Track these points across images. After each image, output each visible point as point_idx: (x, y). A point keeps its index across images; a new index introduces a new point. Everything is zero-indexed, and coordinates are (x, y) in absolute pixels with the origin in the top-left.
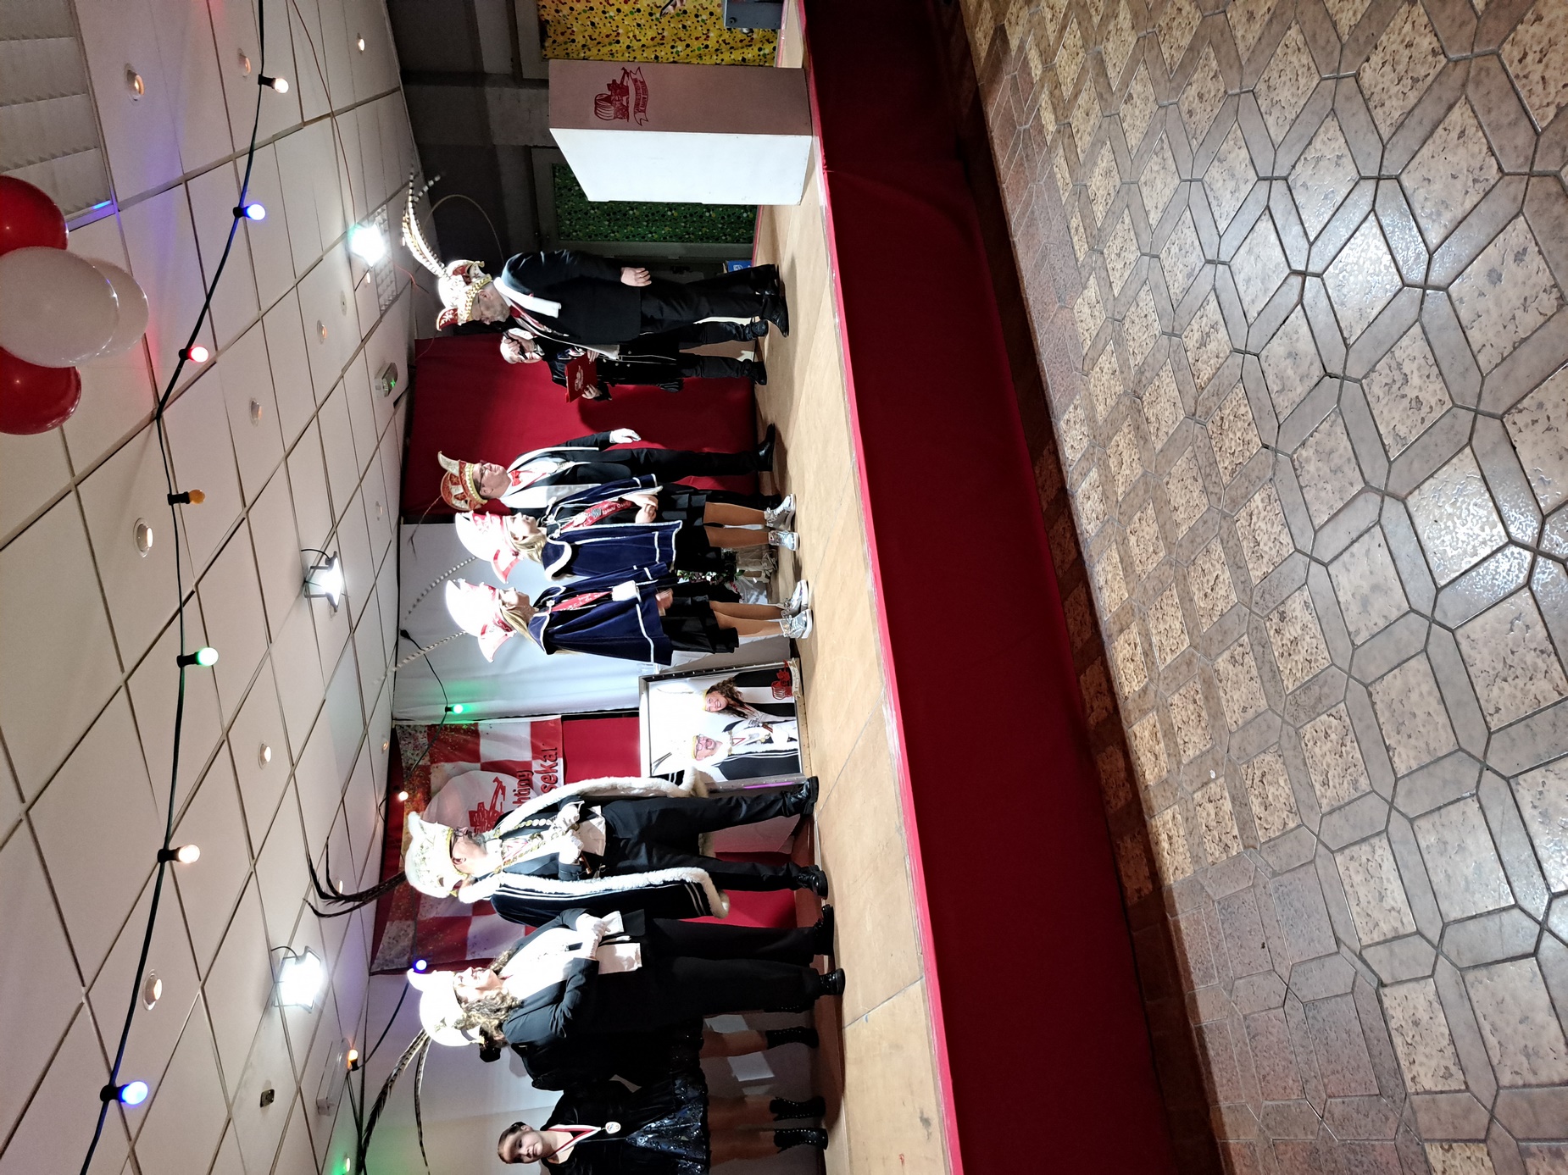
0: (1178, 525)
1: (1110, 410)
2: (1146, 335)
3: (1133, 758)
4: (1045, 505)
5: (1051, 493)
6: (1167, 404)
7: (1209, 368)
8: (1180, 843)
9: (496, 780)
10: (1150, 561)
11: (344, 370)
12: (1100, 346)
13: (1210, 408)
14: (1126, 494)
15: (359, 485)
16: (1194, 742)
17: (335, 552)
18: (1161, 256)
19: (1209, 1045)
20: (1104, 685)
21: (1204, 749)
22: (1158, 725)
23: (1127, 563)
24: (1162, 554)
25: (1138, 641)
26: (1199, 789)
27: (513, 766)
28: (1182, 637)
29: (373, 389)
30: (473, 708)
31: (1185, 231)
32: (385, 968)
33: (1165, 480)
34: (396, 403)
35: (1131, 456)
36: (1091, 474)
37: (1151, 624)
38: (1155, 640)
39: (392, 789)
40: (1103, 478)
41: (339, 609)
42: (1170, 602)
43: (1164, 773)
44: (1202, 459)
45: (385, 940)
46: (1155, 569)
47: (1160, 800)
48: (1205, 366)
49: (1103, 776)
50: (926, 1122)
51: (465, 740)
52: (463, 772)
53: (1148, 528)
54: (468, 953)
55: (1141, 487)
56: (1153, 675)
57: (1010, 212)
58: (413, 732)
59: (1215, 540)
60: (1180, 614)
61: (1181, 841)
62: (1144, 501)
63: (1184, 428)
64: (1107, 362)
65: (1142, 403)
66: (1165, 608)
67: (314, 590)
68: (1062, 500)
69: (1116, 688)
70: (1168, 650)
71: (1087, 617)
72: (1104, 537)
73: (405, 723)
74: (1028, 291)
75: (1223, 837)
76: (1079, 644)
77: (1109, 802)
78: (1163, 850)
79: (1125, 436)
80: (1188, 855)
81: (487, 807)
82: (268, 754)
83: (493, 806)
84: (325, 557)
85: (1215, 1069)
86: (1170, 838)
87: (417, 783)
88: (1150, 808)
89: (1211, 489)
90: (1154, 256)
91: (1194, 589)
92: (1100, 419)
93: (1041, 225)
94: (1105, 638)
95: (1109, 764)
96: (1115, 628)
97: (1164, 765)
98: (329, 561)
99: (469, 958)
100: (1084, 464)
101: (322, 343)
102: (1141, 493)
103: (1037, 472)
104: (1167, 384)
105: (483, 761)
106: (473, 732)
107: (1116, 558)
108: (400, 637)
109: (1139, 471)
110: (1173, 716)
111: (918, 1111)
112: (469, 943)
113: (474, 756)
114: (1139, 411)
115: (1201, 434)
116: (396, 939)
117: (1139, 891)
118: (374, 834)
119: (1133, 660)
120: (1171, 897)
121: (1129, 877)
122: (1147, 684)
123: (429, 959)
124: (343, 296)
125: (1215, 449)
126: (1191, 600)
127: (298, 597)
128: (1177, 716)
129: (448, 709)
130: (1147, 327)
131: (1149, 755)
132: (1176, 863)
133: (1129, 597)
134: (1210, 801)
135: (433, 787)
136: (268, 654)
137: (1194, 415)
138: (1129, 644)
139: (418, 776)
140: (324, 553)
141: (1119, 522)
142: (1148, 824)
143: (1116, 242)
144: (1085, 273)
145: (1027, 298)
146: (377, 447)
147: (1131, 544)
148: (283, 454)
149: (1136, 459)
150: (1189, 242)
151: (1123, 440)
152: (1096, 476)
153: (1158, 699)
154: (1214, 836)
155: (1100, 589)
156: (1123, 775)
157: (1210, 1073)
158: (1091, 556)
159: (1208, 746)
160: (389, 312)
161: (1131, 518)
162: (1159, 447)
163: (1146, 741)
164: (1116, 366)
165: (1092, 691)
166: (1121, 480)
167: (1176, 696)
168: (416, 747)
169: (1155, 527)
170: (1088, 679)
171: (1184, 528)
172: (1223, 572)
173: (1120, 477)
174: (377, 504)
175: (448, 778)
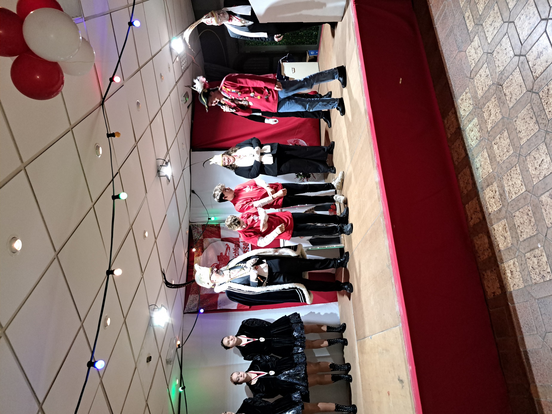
0: (521, 139)
1: (485, 92)
2: (506, 57)
3: (493, 238)
4: (449, 136)
5: (453, 130)
6: (517, 87)
7: (542, 68)
8: (517, 274)
9: (227, 244)
10: (505, 155)
11: (170, 93)
12: (480, 65)
13: (542, 86)
14: (492, 128)
15: (176, 136)
16: (527, 231)
17: (169, 160)
18: (515, 21)
19: (531, 359)
20: (478, 209)
21: (532, 235)
22: (506, 225)
23: (492, 158)
24: (511, 152)
25: (497, 189)
26: (528, 252)
27: (232, 239)
28: (522, 187)
29: (180, 101)
30: (218, 218)
31: (529, 8)
32: (189, 311)
33: (514, 120)
34: (188, 107)
35: (495, 111)
36: (474, 120)
37: (505, 182)
38: (506, 189)
39: (190, 247)
40: (480, 122)
41: (170, 181)
42: (515, 172)
43: (510, 245)
44: (536, 109)
45: (189, 301)
46: (507, 158)
47: (507, 256)
48: (540, 67)
49: (477, 246)
50: (401, 381)
51: (215, 230)
52: (215, 241)
53: (504, 141)
54: (218, 306)
55: (501, 124)
56: (505, 204)
57: (434, 15)
58: (197, 227)
59: (542, 144)
60: (520, 177)
61: (518, 273)
62: (503, 130)
63: (526, 96)
64: (484, 71)
65: (502, 87)
66: (512, 175)
67: (162, 174)
68: (459, 133)
69: (485, 209)
70: (513, 193)
71: (470, 181)
72: (480, 147)
73: (194, 224)
74: (442, 47)
75: (542, 272)
76: (465, 192)
77: (479, 257)
78: (508, 276)
79: (492, 103)
80: (521, 279)
81: (224, 254)
82: (147, 234)
83: (226, 254)
84: (165, 162)
85: (534, 369)
86: (511, 272)
87: (198, 245)
88: (501, 259)
89: (540, 121)
90: (511, 22)
91: (529, 166)
92: (479, 97)
93: (449, 18)
94: (479, 188)
95: (480, 242)
96: (485, 185)
97: (509, 241)
98: (167, 163)
99: (218, 308)
100: (470, 116)
101: (162, 82)
102: (500, 126)
103: (446, 122)
104: (517, 77)
105: (222, 238)
106: (218, 227)
107: (486, 155)
108: (191, 193)
109: (500, 117)
110: (515, 221)
111: (397, 376)
112: (218, 303)
113: (219, 236)
114: (501, 91)
115: (536, 98)
116: (193, 301)
117: (494, 293)
118: (184, 263)
119: (494, 198)
120: (512, 296)
121: (489, 287)
122: (501, 209)
123: (204, 308)
124: (169, 65)
125: (544, 104)
126: (528, 171)
127: (156, 177)
128: (517, 221)
129: (209, 219)
130: (506, 54)
131: (501, 237)
132: (514, 283)
133: (493, 171)
134: (535, 257)
135: (204, 247)
136: (146, 197)
137: (532, 89)
138: (492, 191)
139: (199, 243)
140: (165, 160)
141: (488, 140)
142: (500, 266)
143: (490, 19)
144: (472, 35)
145: (442, 50)
146: (182, 123)
147: (494, 148)
148: (149, 123)
149: (498, 112)
150: (532, 12)
151: (492, 105)
152: (477, 120)
153: (507, 214)
154: (536, 272)
155: (477, 169)
156: (487, 246)
157: (531, 370)
158: (473, 155)
159: (535, 234)
160: (185, 73)
161: (495, 138)
162: (511, 105)
163: (500, 231)
164: (488, 72)
165: (472, 211)
166: (490, 122)
167: (517, 213)
168: (198, 232)
169: (508, 140)
170: (470, 207)
171: (525, 140)
172: (546, 158)
173: (489, 120)
174: (183, 144)
175: (210, 243)
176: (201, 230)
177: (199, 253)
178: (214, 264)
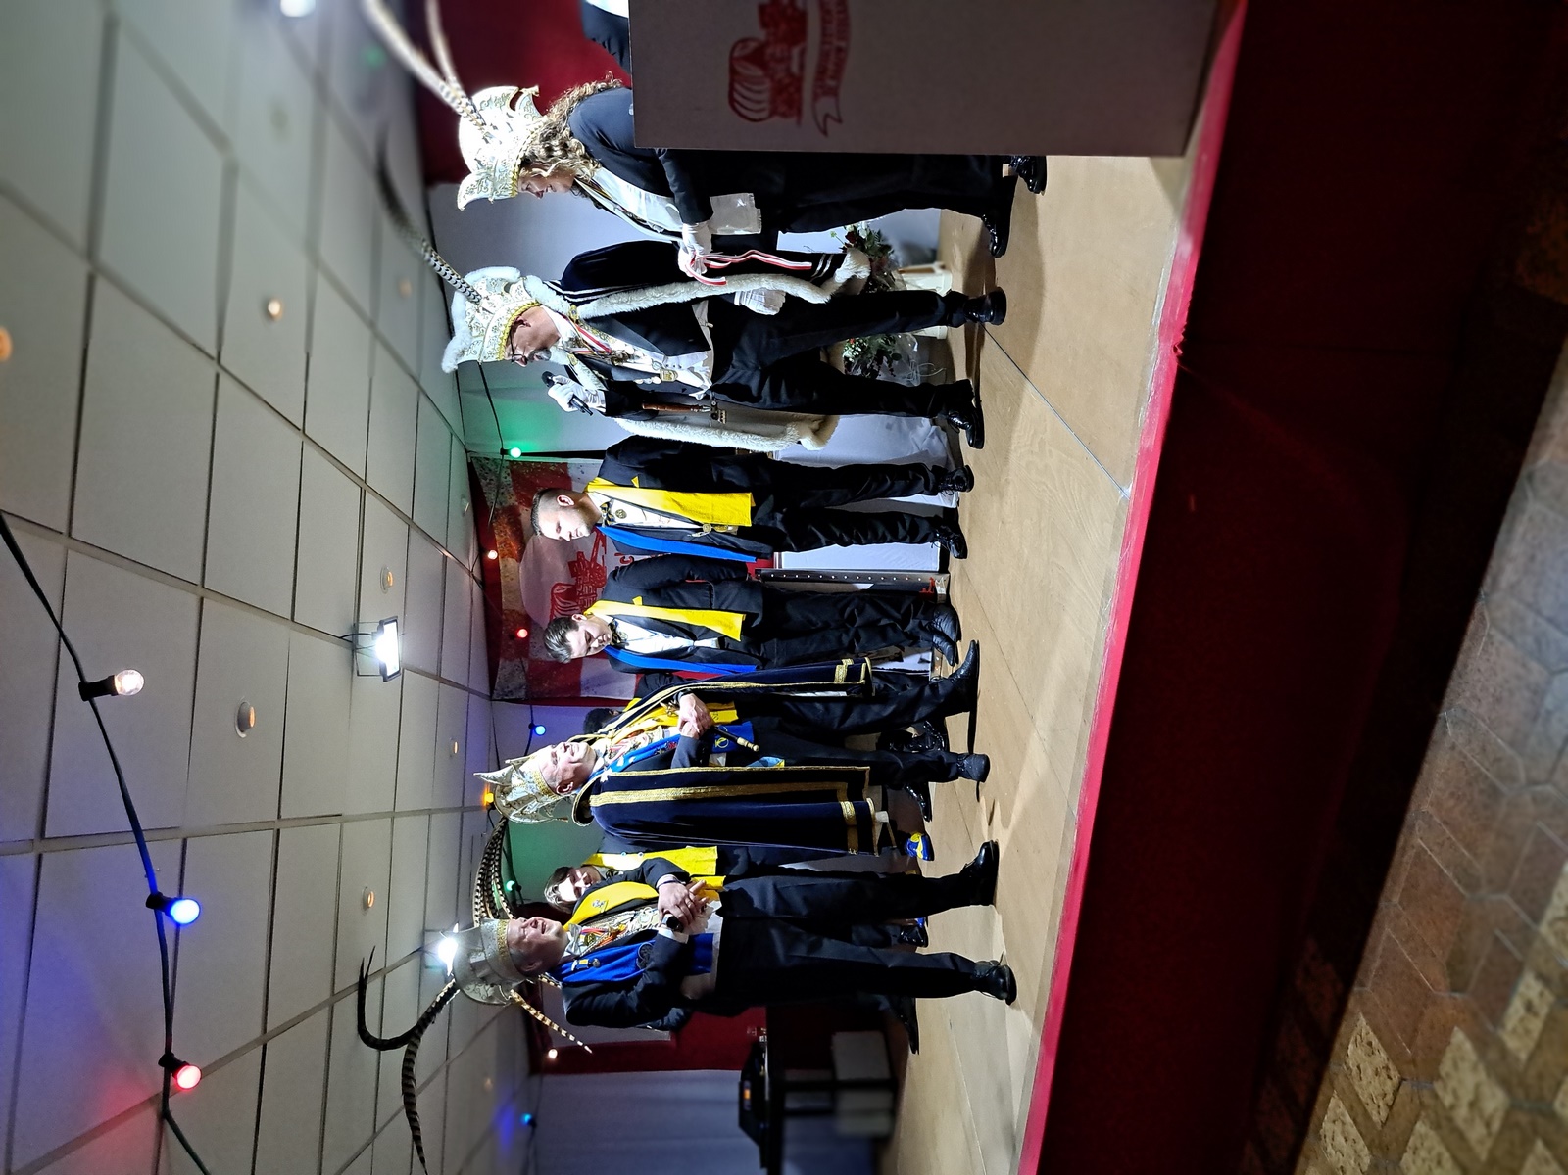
32: (506, 698)
45: (500, 674)
54: (583, 690)
58: (492, 466)
73: (480, 455)
81: (588, 558)
99: (584, 694)
106: (562, 472)
112: (583, 683)
116: (512, 674)
176: (509, 478)
177: (511, 547)
178: (561, 584)
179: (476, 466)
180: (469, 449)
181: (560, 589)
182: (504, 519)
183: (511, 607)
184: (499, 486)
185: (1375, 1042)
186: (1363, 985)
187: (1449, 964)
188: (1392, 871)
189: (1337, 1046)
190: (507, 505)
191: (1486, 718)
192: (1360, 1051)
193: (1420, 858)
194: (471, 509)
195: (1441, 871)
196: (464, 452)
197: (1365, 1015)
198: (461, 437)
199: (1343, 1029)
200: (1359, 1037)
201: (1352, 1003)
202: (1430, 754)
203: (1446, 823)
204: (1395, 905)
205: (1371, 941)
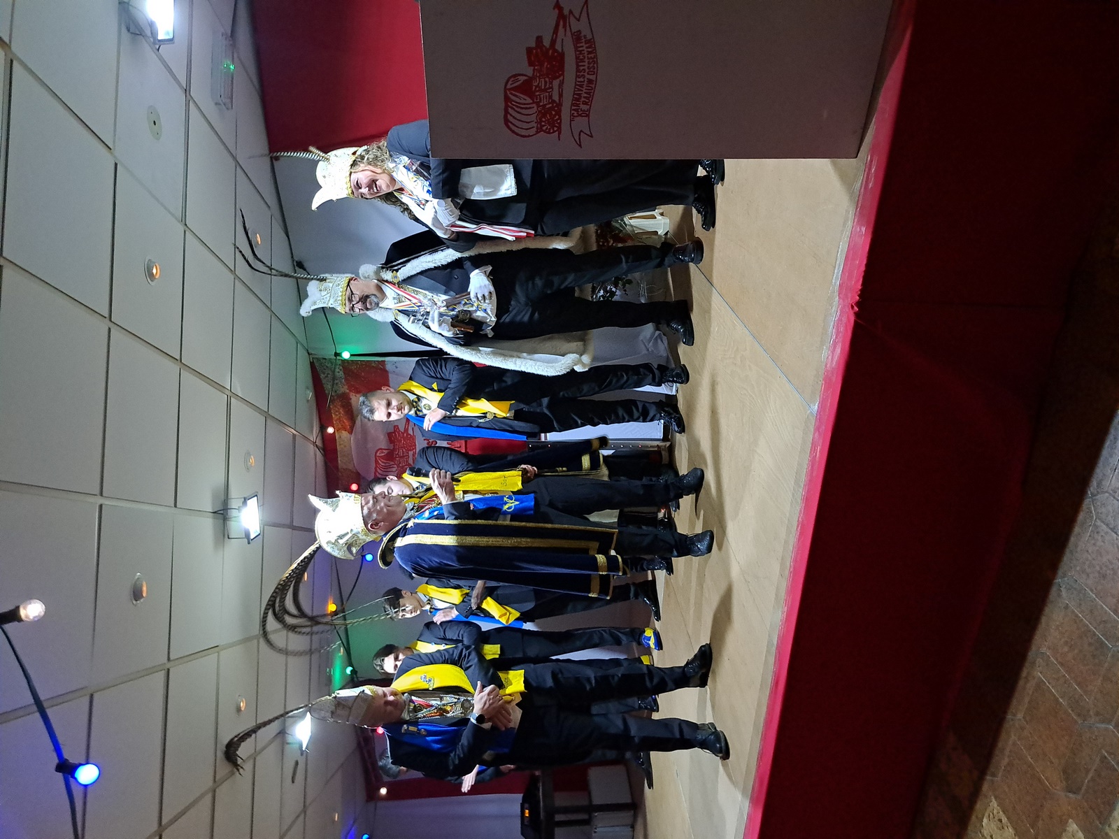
58: (328, 365)
73: (320, 357)
81: (402, 430)
176: (341, 373)
177: (344, 422)
178: (381, 449)
179: (316, 364)
180: (310, 351)
181: (382, 453)
182: (338, 403)
183: (345, 467)
184: (334, 378)
185: (1005, 820)
186: (994, 775)
187: (1065, 772)
188: (1017, 695)
189: (974, 818)
190: (341, 392)
191: (1094, 589)
192: (992, 825)
193: (1039, 686)
194: (314, 395)
195: (1057, 700)
196: (307, 354)
197: (996, 798)
198: (305, 345)
199: (978, 806)
200: (991, 814)
201: (985, 787)
202: (1047, 610)
203: (1062, 664)
204: (1020, 720)
205: (1000, 745)
